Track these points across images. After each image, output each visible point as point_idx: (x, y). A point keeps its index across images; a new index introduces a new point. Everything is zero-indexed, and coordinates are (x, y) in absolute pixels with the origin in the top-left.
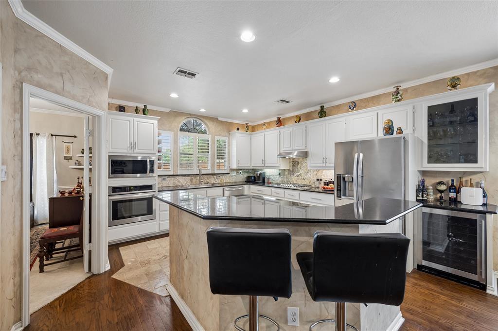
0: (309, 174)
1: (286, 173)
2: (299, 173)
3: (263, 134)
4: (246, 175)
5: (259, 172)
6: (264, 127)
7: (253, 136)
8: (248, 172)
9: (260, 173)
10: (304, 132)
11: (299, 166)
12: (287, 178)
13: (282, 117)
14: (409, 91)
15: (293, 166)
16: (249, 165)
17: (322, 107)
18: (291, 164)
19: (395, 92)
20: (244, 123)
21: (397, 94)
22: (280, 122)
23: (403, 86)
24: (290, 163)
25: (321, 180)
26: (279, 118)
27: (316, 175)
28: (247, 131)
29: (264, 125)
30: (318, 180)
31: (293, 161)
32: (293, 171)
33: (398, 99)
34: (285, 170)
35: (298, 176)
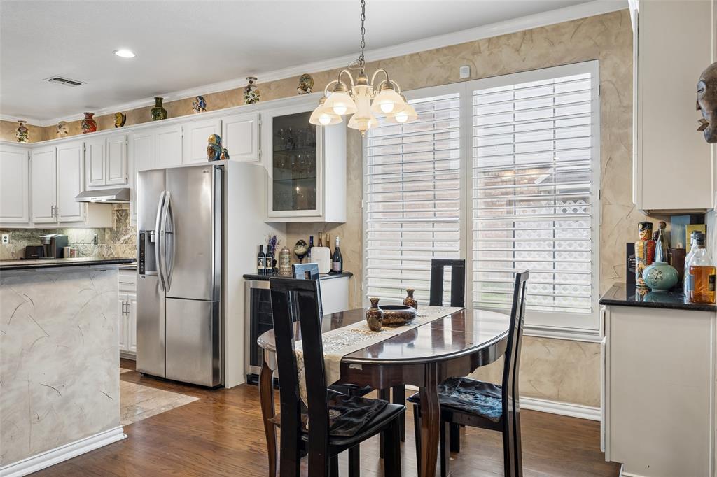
1: (107, 237)
2: (128, 236)
3: (53, 148)
4: (23, 244)
5: (49, 236)
6: (62, 132)
7: (33, 152)
8: (29, 238)
9: (52, 239)
10: (124, 146)
11: (128, 221)
12: (108, 248)
13: (97, 114)
14: (273, 87)
15: (119, 220)
16: (25, 220)
17: (159, 101)
18: (115, 217)
19: (246, 88)
20: (16, 120)
21: (248, 91)
22: (90, 124)
23: (262, 79)
24: (113, 214)
26: (89, 116)
28: (20, 140)
29: (60, 127)
31: (118, 211)
32: (118, 232)
33: (250, 99)
34: (104, 229)
35: (126, 242)
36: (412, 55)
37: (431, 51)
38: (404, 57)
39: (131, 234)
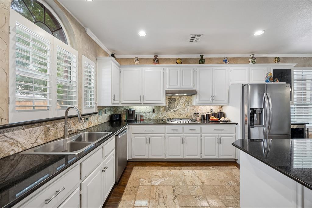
0: (186, 110)
1: (161, 109)
2: (176, 109)
6: (137, 62)
8: (110, 110)
9: (133, 111)
11: (176, 103)
12: (162, 114)
17: (202, 56)
18: (168, 101)
24: (166, 100)
25: (198, 114)
26: (156, 57)
27: (193, 109)
29: (137, 59)
30: (195, 114)
31: (169, 99)
32: (169, 107)
34: (160, 106)
35: (175, 112)
36: (304, 58)
37: (310, 57)
38: (301, 58)
39: (177, 108)
